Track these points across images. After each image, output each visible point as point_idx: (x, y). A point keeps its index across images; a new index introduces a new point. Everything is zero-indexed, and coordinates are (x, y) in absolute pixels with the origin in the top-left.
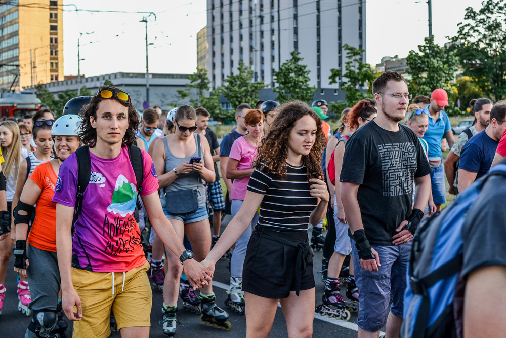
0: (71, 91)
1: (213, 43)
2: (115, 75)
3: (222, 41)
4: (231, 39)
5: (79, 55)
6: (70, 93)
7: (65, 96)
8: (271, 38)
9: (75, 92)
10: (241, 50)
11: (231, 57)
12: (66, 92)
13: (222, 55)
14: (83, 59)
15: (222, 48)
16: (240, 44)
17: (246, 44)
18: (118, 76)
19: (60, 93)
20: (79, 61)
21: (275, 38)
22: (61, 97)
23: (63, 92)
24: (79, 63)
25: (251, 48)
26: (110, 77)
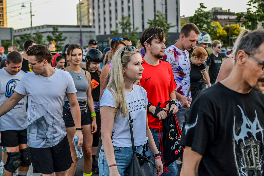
0: (28, 34)
1: (93, 8)
2: (43, 27)
3: (99, 7)
4: (104, 6)
6: (27, 36)
8: (128, 4)
9: (30, 35)
10: (110, 12)
11: (104, 16)
12: (25, 35)
13: (99, 15)
14: (34, 15)
15: (99, 11)
16: (109, 8)
17: (113, 8)
18: (45, 27)
20: (31, 16)
21: (130, 4)
22: (22, 38)
23: (23, 35)
24: (31, 18)
25: (116, 11)
26: (39, 27)
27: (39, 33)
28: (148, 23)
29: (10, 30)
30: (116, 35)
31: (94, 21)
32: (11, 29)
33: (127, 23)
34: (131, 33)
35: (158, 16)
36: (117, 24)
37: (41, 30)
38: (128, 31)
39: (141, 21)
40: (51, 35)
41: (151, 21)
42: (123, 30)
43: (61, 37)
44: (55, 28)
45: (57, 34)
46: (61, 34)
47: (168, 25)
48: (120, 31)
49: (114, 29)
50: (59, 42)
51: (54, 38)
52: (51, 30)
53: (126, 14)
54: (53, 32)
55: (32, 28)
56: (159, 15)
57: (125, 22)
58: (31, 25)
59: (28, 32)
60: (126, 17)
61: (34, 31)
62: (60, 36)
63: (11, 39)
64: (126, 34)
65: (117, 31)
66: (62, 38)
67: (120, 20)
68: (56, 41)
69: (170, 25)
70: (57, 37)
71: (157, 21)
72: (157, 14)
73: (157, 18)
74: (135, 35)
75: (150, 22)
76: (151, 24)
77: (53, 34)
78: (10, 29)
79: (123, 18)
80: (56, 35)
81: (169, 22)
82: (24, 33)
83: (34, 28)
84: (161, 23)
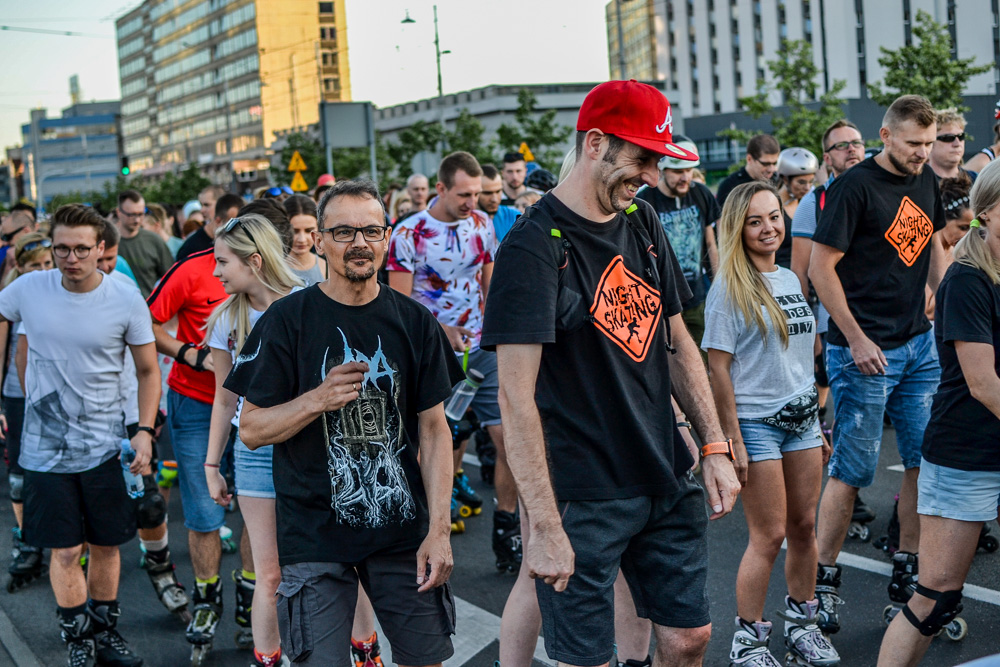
0: (429, 124)
1: (670, 16)
2: (482, 93)
3: (690, 9)
4: (711, 4)
5: (437, 42)
6: (425, 129)
7: (414, 134)
9: (437, 125)
10: (734, 24)
11: (711, 43)
12: (418, 127)
13: (692, 39)
14: (447, 52)
15: (689, 25)
16: (731, 12)
17: (744, 11)
18: (489, 93)
19: (402, 132)
20: (438, 55)
22: (406, 138)
23: (410, 127)
24: (438, 61)
25: (757, 20)
26: (468, 96)
27: (470, 116)
28: (882, 62)
29: (361, 109)
30: (760, 114)
31: (673, 63)
32: (367, 106)
33: (799, 65)
34: (817, 103)
35: (918, 33)
36: (761, 72)
37: (475, 108)
38: (803, 96)
39: (855, 55)
40: (511, 122)
41: (893, 54)
42: (787, 97)
43: (551, 129)
44: (526, 94)
45: (536, 118)
46: (551, 116)
47: (963, 66)
48: (775, 99)
49: (749, 90)
50: (543, 148)
51: (524, 134)
52: (512, 102)
53: (794, 31)
54: (519, 113)
55: (441, 101)
56: (925, 29)
57: (791, 61)
58: (440, 88)
59: (428, 116)
60: (796, 44)
61: (450, 112)
62: (545, 124)
63: (369, 144)
64: (798, 106)
65: (762, 98)
66: (556, 133)
67: (771, 53)
68: (531, 143)
69: (970, 66)
70: (535, 131)
71: (917, 53)
72: (915, 24)
73: (916, 42)
74: (832, 109)
75: (890, 59)
76: (894, 66)
77: (521, 121)
78: (362, 106)
79: (784, 48)
80: (531, 122)
81: (962, 56)
82: (413, 119)
83: (450, 100)
84: (934, 60)
